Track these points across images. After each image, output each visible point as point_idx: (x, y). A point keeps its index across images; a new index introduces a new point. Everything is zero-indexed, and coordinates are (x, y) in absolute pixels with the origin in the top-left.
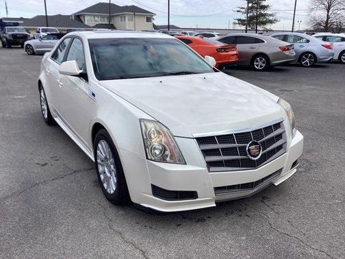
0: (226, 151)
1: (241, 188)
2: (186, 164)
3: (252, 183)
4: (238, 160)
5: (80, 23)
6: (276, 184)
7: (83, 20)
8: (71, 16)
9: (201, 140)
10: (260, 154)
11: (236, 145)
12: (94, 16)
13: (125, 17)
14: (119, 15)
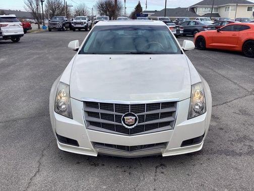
0: (104, 116)
1: (118, 148)
2: (72, 119)
3: (128, 147)
4: (113, 125)
5: (193, 13)
6: (163, 156)
7: (195, 11)
8: (188, 8)
9: (87, 104)
10: (135, 125)
11: (114, 113)
12: (205, 8)
13: (229, 8)
14: (224, 6)
